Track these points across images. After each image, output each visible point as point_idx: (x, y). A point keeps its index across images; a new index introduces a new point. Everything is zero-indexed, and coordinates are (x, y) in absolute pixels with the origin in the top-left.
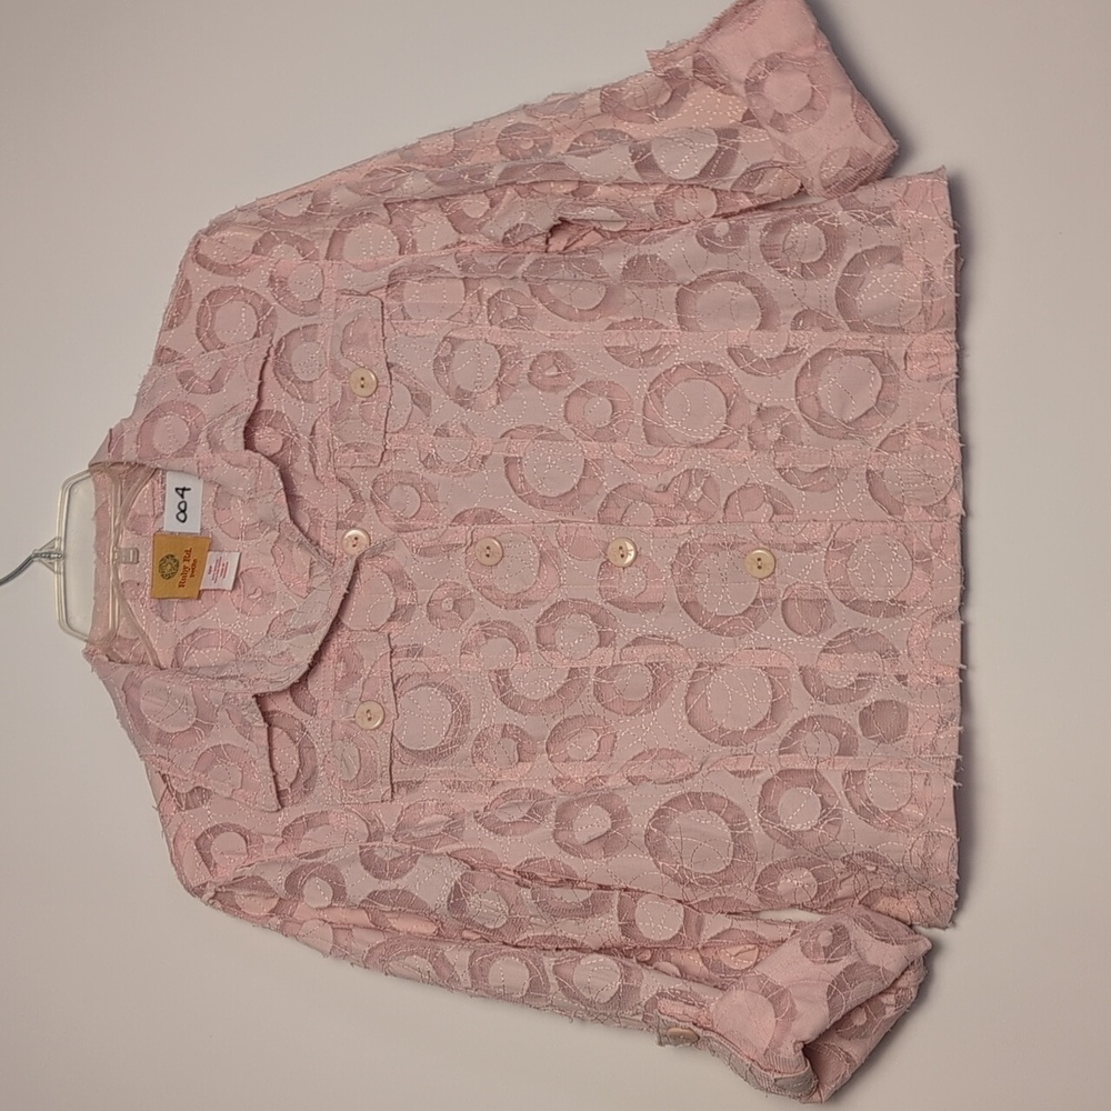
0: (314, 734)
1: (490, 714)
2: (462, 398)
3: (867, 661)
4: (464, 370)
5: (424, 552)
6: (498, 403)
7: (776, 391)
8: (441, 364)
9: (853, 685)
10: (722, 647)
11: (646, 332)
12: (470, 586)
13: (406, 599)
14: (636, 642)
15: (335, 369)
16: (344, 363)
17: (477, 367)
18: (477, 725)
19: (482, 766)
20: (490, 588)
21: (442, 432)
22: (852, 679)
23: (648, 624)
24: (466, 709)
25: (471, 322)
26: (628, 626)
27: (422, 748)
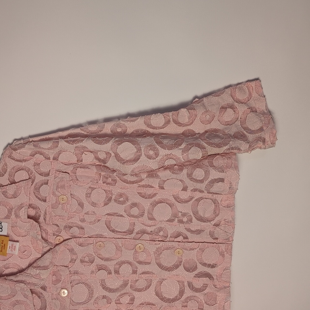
0: (46, 297)
1: (99, 292)
2: (94, 204)
3: (205, 280)
4: (94, 197)
5: (81, 245)
6: (104, 206)
7: (186, 208)
8: (88, 195)
9: (202, 287)
10: (166, 274)
11: (149, 188)
12: (94, 254)
13: (74, 257)
14: (143, 273)
15: (54, 194)
16: (57, 193)
17: (99, 196)
18: (96, 295)
19: (96, 305)
20: (100, 254)
21: (87, 213)
22: (201, 285)
23: (146, 268)
24: (92, 290)
25: (97, 182)
26: (141, 268)
27: (79, 302)
